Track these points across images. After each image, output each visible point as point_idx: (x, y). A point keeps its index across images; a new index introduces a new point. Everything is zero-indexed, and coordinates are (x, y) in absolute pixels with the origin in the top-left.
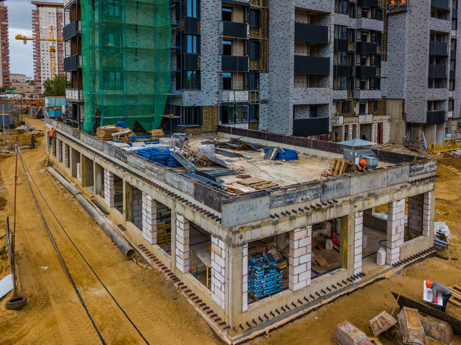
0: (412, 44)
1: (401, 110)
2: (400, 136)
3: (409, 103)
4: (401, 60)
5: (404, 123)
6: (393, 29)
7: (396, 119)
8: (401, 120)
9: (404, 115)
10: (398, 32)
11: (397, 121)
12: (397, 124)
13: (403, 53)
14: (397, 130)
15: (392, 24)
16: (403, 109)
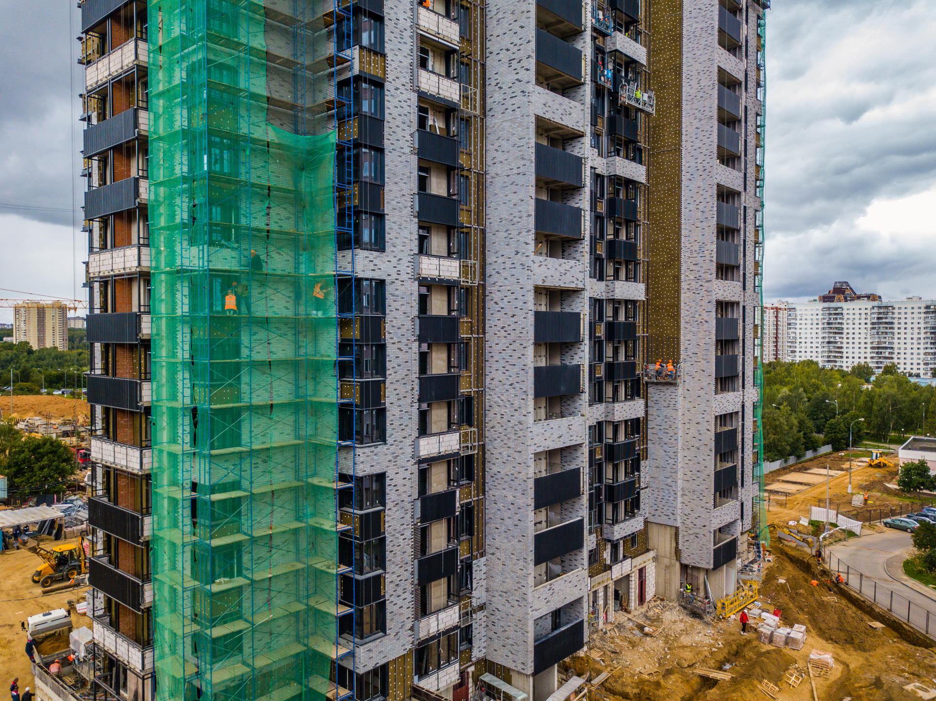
0: (688, 436)
1: (674, 545)
2: (673, 587)
3: (685, 533)
4: (671, 461)
5: (678, 564)
6: (657, 407)
7: (665, 557)
8: (674, 561)
9: (678, 552)
10: (665, 414)
11: (666, 561)
12: (667, 567)
13: (674, 450)
14: (668, 576)
15: (655, 398)
16: (677, 544)
